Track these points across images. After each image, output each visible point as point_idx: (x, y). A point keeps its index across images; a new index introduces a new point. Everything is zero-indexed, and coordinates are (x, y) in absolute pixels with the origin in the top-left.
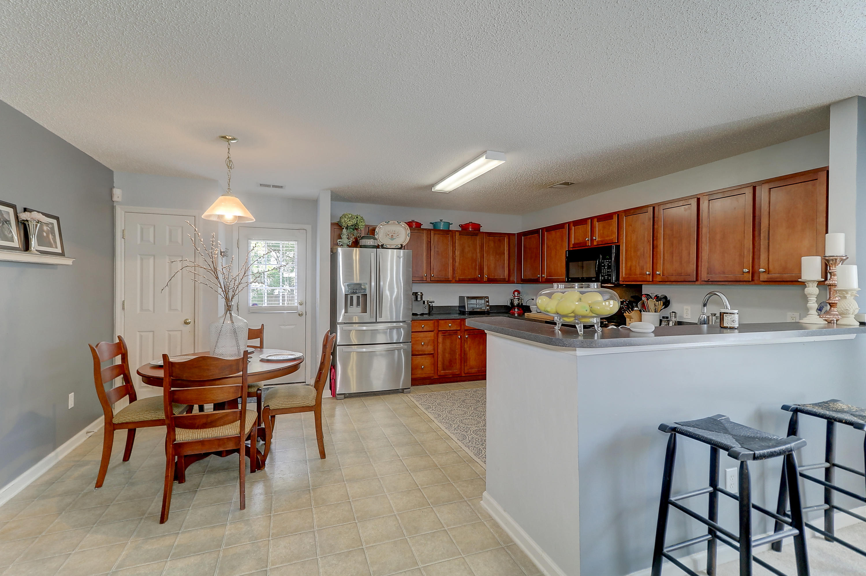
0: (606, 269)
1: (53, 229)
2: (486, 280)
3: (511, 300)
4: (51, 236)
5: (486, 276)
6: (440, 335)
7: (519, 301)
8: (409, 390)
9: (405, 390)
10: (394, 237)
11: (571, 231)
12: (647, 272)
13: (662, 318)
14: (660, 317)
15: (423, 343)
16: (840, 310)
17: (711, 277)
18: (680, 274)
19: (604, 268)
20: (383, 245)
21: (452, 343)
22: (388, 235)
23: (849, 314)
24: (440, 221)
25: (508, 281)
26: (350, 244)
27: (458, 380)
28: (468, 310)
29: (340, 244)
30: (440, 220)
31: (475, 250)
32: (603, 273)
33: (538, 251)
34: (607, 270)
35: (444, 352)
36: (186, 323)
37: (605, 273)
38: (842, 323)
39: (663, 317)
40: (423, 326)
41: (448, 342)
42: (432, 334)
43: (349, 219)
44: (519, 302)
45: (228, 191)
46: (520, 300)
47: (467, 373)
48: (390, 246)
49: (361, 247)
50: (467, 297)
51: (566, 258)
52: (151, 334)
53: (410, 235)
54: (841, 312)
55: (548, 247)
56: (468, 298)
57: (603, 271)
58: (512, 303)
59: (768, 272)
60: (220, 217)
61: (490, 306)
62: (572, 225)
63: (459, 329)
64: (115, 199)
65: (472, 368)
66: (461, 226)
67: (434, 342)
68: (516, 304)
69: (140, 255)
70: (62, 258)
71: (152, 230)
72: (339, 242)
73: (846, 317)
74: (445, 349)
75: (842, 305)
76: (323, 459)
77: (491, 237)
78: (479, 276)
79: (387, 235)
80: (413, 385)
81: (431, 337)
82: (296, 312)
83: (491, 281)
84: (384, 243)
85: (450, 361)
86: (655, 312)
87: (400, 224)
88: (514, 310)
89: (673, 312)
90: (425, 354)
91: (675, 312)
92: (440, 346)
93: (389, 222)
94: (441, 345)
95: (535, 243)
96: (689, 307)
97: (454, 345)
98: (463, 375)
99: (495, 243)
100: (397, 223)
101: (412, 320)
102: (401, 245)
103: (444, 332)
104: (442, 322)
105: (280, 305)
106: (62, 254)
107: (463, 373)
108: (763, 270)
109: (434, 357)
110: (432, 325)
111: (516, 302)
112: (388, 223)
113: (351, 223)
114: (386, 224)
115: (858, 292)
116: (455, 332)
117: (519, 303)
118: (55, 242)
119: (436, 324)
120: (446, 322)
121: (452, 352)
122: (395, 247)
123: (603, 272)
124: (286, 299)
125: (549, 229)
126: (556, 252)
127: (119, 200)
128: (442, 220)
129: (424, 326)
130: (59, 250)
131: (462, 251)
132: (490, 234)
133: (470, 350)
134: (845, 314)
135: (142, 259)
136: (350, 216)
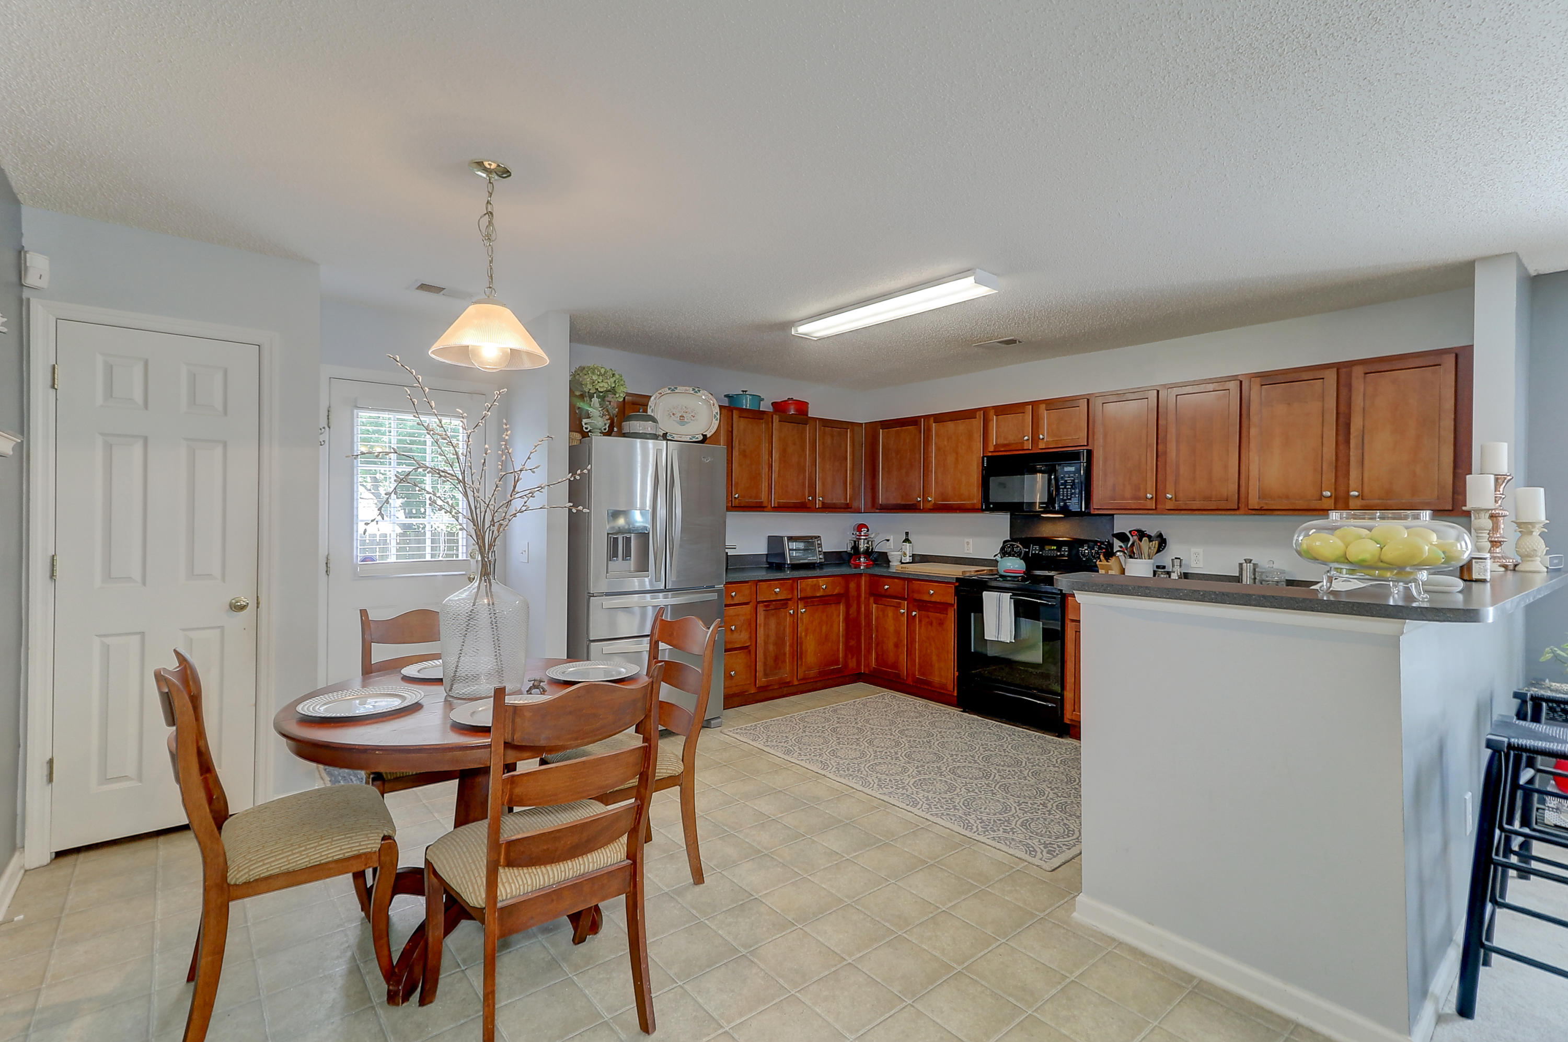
0: (1069, 488)
2: (821, 506)
3: (855, 542)
5: (821, 499)
6: (761, 609)
7: (868, 543)
8: (719, 720)
9: (712, 722)
10: (686, 420)
11: (990, 424)
12: (1148, 495)
13: (1155, 569)
14: (1153, 568)
15: (733, 628)
16: (1524, 550)
17: (1266, 504)
18: (1208, 499)
19: (1065, 488)
20: (667, 433)
21: (778, 624)
22: (673, 414)
23: (1536, 556)
24: (742, 393)
25: (846, 508)
26: (605, 429)
27: (785, 692)
28: (790, 561)
29: (586, 428)
30: (743, 391)
31: (804, 450)
32: (1063, 496)
33: (917, 456)
34: (1071, 491)
35: (766, 643)
36: (238, 608)
37: (1067, 496)
38: (1521, 569)
39: (1158, 567)
40: (733, 594)
41: (773, 622)
42: (747, 609)
43: (601, 378)
44: (868, 545)
45: (490, 294)
46: (870, 543)
47: (803, 679)
48: (681, 437)
49: (624, 435)
50: (788, 537)
51: (982, 470)
52: (137, 638)
53: (718, 417)
54: (1526, 553)
55: (938, 449)
56: (791, 539)
57: (1063, 491)
58: (855, 548)
59: (1361, 496)
60: (465, 351)
61: (824, 552)
62: (992, 412)
63: (789, 597)
64: (31, 279)
65: (810, 669)
66: (774, 404)
67: (750, 624)
68: (862, 550)
69: (102, 434)
71: (138, 371)
72: (586, 424)
73: (1529, 561)
74: (767, 636)
75: (1528, 544)
76: (701, 883)
77: (827, 428)
78: (810, 498)
79: (671, 414)
80: (726, 707)
81: (746, 614)
82: (464, 573)
83: (827, 508)
84: (667, 431)
85: (776, 659)
86: (1149, 559)
87: (699, 394)
88: (859, 560)
89: (1176, 558)
90: (735, 649)
91: (1179, 559)
92: (761, 632)
93: (676, 388)
94: (762, 628)
95: (908, 441)
96: (1200, 550)
97: (782, 628)
98: (796, 683)
99: (832, 436)
100: (693, 392)
101: (727, 583)
102: (702, 435)
103: (768, 604)
104: (764, 585)
105: (427, 559)
107: (795, 679)
108: (1356, 493)
109: (750, 652)
110: (747, 592)
111: (862, 546)
112: (673, 390)
113: (606, 385)
114: (670, 392)
115: (1545, 526)
116: (784, 603)
117: (868, 548)
119: (754, 589)
120: (770, 586)
121: (780, 643)
122: (691, 439)
123: (1063, 494)
124: (441, 545)
125: (940, 418)
126: (957, 459)
127: (43, 283)
128: (746, 391)
129: (735, 595)
131: (784, 452)
132: (826, 423)
133: (806, 636)
134: (1531, 557)
135: (108, 448)
136: (603, 371)
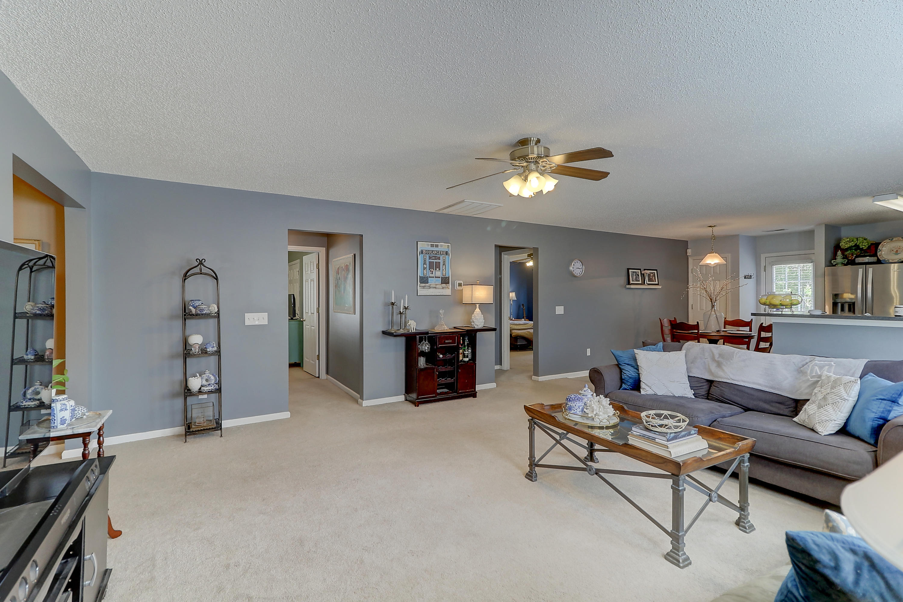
1: (654, 275)
4: (653, 278)
10: (899, 252)
22: (892, 251)
26: (844, 263)
43: (846, 243)
48: (893, 261)
49: (856, 264)
64: (688, 254)
70: (658, 286)
72: (833, 262)
84: (887, 259)
106: (658, 284)
112: (893, 240)
113: (849, 245)
114: (890, 241)
118: (655, 280)
122: (898, 261)
130: (657, 283)
136: (848, 239)
